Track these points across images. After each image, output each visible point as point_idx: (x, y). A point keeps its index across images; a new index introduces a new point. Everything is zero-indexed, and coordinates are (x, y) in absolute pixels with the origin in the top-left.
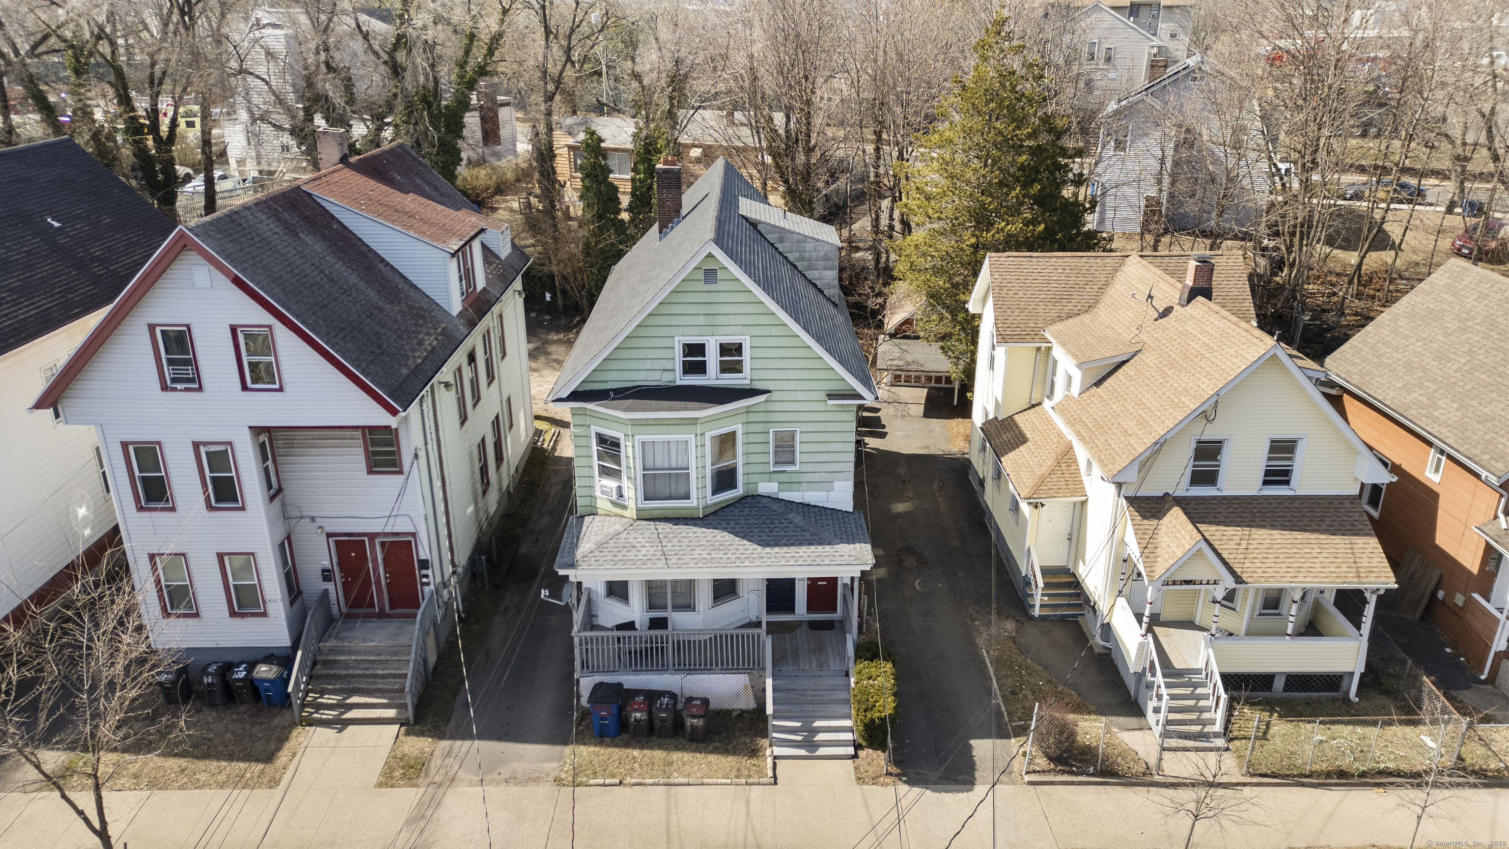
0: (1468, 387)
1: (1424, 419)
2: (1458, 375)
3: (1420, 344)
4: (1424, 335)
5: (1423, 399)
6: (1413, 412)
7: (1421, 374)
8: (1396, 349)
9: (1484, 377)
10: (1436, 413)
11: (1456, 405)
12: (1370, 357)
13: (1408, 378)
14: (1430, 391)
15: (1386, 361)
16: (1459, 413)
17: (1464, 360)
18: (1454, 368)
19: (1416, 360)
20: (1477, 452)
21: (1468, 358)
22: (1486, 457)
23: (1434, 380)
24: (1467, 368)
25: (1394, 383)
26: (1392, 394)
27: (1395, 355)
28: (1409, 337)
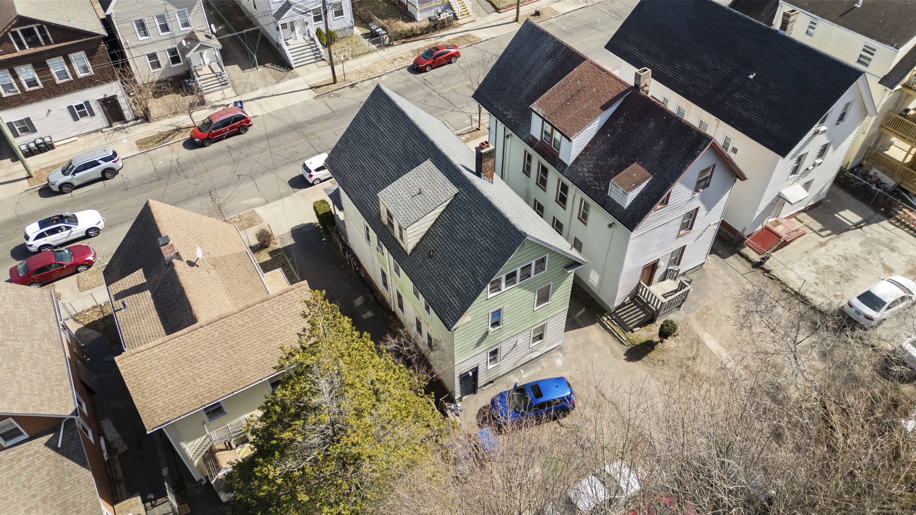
0: (22, 329)
1: (54, 333)
2: (19, 338)
3: (17, 372)
4: (9, 375)
5: (46, 341)
6: (56, 339)
7: (35, 355)
8: (31, 381)
9: (11, 327)
10: (47, 330)
11: (36, 326)
12: (48, 390)
13: (42, 357)
14: (40, 342)
15: (42, 379)
16: (38, 322)
17: (9, 343)
18: (17, 343)
19: (28, 364)
20: (48, 303)
21: (6, 342)
22: (47, 299)
23: (32, 346)
24: (12, 338)
25: (50, 362)
26: (57, 356)
27: (35, 378)
28: (19, 382)
